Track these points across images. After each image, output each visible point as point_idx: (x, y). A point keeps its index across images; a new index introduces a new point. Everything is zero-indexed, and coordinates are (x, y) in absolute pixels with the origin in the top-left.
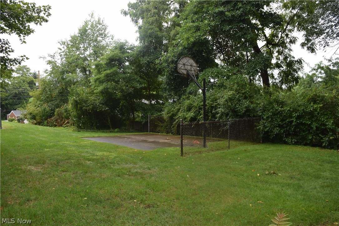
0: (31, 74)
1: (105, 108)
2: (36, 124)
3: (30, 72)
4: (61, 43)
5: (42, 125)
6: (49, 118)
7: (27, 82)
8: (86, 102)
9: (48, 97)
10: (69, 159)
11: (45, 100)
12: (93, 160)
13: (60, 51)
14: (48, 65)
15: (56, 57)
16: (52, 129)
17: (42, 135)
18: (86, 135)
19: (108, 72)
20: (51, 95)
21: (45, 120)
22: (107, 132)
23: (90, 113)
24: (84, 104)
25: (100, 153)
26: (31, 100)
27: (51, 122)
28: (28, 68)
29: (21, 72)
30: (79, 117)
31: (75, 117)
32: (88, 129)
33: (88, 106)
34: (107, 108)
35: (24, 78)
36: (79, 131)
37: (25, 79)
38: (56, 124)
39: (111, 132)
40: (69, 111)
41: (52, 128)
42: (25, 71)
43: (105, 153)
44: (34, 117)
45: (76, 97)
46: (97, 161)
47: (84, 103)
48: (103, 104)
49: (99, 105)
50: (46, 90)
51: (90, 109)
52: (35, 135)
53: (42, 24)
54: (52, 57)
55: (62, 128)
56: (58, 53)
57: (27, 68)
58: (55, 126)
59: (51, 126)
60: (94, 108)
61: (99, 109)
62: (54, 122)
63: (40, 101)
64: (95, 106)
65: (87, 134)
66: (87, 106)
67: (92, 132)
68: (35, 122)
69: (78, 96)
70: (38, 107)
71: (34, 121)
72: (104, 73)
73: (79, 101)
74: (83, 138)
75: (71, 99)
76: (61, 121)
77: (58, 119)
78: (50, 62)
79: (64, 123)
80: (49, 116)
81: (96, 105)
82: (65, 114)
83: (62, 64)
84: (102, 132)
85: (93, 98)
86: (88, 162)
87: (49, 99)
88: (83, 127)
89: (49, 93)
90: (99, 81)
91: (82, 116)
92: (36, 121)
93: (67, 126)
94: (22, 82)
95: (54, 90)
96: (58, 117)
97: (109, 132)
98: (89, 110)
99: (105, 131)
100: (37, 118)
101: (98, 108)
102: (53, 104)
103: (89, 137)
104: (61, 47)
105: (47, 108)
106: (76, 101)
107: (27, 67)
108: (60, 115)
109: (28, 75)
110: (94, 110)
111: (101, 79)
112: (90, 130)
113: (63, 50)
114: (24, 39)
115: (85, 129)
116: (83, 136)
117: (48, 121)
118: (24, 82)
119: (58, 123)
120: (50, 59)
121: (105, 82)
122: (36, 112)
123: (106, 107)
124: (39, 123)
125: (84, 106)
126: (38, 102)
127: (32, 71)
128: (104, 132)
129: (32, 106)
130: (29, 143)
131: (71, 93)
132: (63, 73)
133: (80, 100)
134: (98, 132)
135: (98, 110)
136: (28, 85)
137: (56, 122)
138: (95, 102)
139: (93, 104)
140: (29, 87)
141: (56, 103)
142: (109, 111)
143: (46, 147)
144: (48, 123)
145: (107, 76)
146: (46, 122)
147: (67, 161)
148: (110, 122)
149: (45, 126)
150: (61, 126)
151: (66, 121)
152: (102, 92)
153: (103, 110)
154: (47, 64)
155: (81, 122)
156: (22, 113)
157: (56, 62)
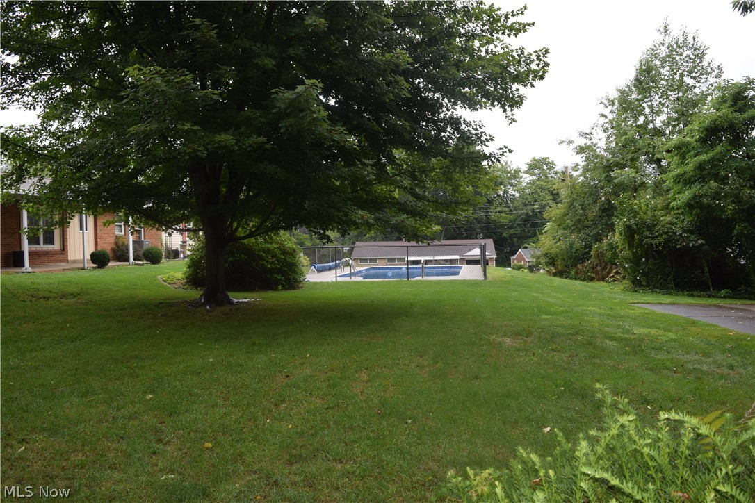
0: (556, 173)
1: (696, 241)
2: (555, 275)
3: (554, 170)
4: (606, 102)
5: (566, 278)
6: (580, 263)
7: (549, 191)
8: (651, 228)
9: (579, 221)
10: (577, 333)
11: (573, 226)
12: (620, 340)
13: (602, 120)
14: (578, 155)
15: (595, 135)
16: (585, 285)
17: (555, 294)
18: (646, 299)
19: (703, 157)
20: (586, 216)
21: (572, 266)
22: (699, 296)
23: (659, 252)
24: (647, 233)
25: (644, 331)
26: (548, 226)
27: (584, 272)
28: (552, 163)
29: (537, 171)
30: (636, 261)
31: (626, 259)
32: (657, 288)
33: (657, 237)
34: (700, 242)
35: (542, 183)
36: (636, 291)
37: (545, 184)
38: (593, 275)
39: (709, 296)
40: (617, 247)
41: (585, 283)
42: (545, 168)
43: (654, 332)
44: (552, 262)
45: (630, 219)
46: (627, 342)
47: (648, 230)
48: (691, 232)
49: (680, 235)
50: (574, 207)
51: (660, 243)
52: (542, 293)
53: (535, 83)
54: (587, 136)
55: (603, 284)
56: (600, 126)
57: (549, 163)
58: (592, 279)
59: (583, 280)
60: (668, 240)
61: (681, 244)
62: (588, 271)
63: (565, 229)
64: (671, 236)
65: (649, 298)
66: (653, 238)
67: (664, 294)
68: (554, 271)
69: (635, 216)
70: (560, 240)
71: (552, 268)
72: (692, 162)
73: (635, 227)
74: (635, 303)
75: (620, 222)
76: (604, 268)
77: (597, 265)
78: (581, 150)
79: (609, 273)
80: (581, 259)
81: (675, 233)
82: (609, 254)
83: (607, 149)
84: (688, 295)
85: (669, 219)
86: (609, 343)
87: (579, 226)
88: (644, 283)
89: (582, 211)
90: (684, 181)
91: (644, 260)
92: (556, 269)
93: (615, 281)
94: (539, 191)
95: (590, 206)
96: (597, 261)
97: (704, 297)
98: (657, 247)
99: (695, 293)
100: (559, 262)
101: (678, 240)
102: (588, 235)
103: (648, 303)
104: (606, 112)
105: (576, 243)
106: (628, 228)
107: (550, 161)
108: (600, 255)
109: (552, 177)
110: (670, 246)
111: (687, 176)
112: (661, 289)
113: (611, 117)
114: (512, 115)
115: (649, 286)
116: (635, 301)
117: (578, 269)
118: (543, 189)
119: (597, 273)
120: (582, 142)
121: (696, 181)
122: (554, 251)
123: (698, 240)
124: (560, 274)
125: (647, 237)
126: (561, 232)
127: (559, 168)
128: (692, 296)
129: (548, 240)
130: (522, 304)
131: (619, 209)
132: (609, 168)
133: (636, 225)
134: (678, 295)
135: (678, 246)
136: (551, 197)
137: (592, 272)
138: (671, 229)
139: (667, 233)
140: (553, 200)
141: (595, 232)
142: (706, 247)
143: (548, 313)
144: (577, 273)
145: (700, 167)
146: (573, 272)
147: (570, 336)
148: (708, 274)
149: (571, 279)
150: (603, 279)
151: (614, 271)
152: (690, 206)
153: (691, 245)
154: (577, 153)
155: (641, 272)
156: (532, 253)
157: (595, 146)
